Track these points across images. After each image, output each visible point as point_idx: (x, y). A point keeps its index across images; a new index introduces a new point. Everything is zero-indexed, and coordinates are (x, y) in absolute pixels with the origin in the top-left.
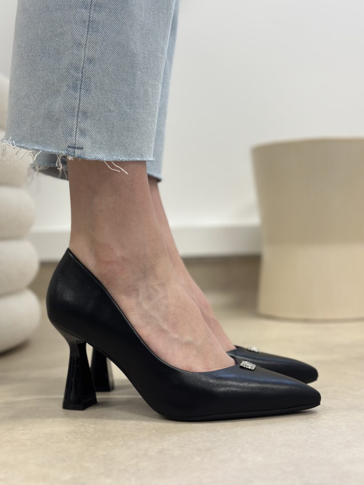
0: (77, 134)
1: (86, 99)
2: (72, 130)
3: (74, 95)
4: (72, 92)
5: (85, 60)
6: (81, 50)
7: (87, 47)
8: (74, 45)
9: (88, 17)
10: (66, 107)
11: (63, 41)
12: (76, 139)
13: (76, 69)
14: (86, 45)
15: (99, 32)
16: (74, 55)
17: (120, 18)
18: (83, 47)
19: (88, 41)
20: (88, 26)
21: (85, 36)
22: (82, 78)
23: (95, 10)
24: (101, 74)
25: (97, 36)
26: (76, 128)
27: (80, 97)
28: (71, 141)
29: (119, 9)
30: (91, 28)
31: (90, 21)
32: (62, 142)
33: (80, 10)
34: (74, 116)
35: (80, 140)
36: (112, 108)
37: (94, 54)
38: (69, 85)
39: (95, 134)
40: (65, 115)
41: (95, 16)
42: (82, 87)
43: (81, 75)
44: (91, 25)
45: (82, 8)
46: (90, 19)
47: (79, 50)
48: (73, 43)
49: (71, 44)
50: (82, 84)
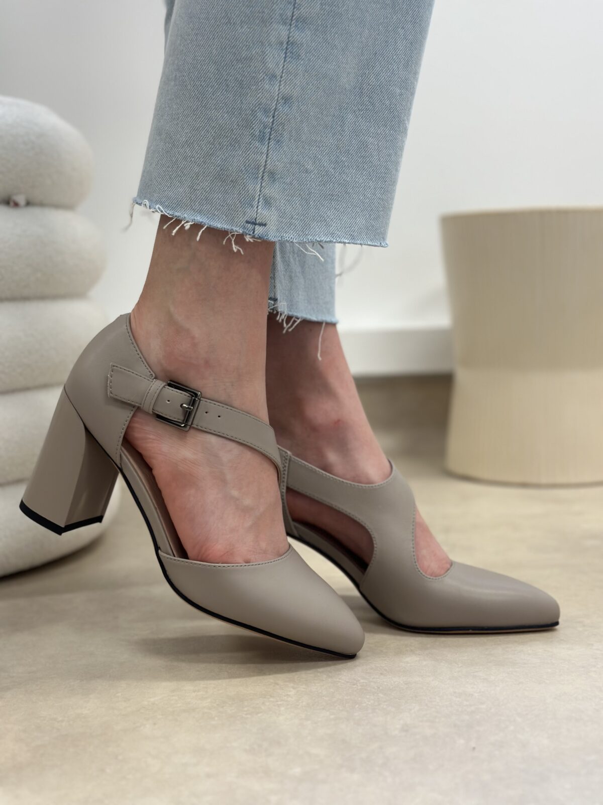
0: (260, 203)
1: (274, 155)
2: (254, 199)
3: (260, 149)
4: (257, 144)
5: (280, 98)
6: (274, 84)
7: (283, 80)
8: (265, 77)
9: (287, 38)
10: (247, 165)
11: (249, 70)
12: (258, 211)
13: (266, 111)
14: (281, 77)
15: (301, 59)
16: (264, 91)
17: (329, 39)
18: (277, 80)
19: (284, 71)
20: (286, 51)
21: (281, 63)
22: (272, 125)
23: (296, 26)
24: (299, 118)
25: (297, 66)
26: (259, 195)
27: (268, 151)
28: (251, 214)
29: (329, 26)
30: (290, 53)
31: (289, 43)
32: (238, 214)
33: (276, 27)
34: (257, 178)
35: (263, 213)
36: (309, 166)
37: (292, 90)
38: (254, 135)
39: (284, 204)
40: (245, 177)
41: (297, 35)
42: (271, 137)
43: (272, 120)
44: (291, 48)
45: (280, 23)
46: (290, 39)
47: (271, 85)
48: (264, 75)
49: (261, 75)
50: (273, 132)
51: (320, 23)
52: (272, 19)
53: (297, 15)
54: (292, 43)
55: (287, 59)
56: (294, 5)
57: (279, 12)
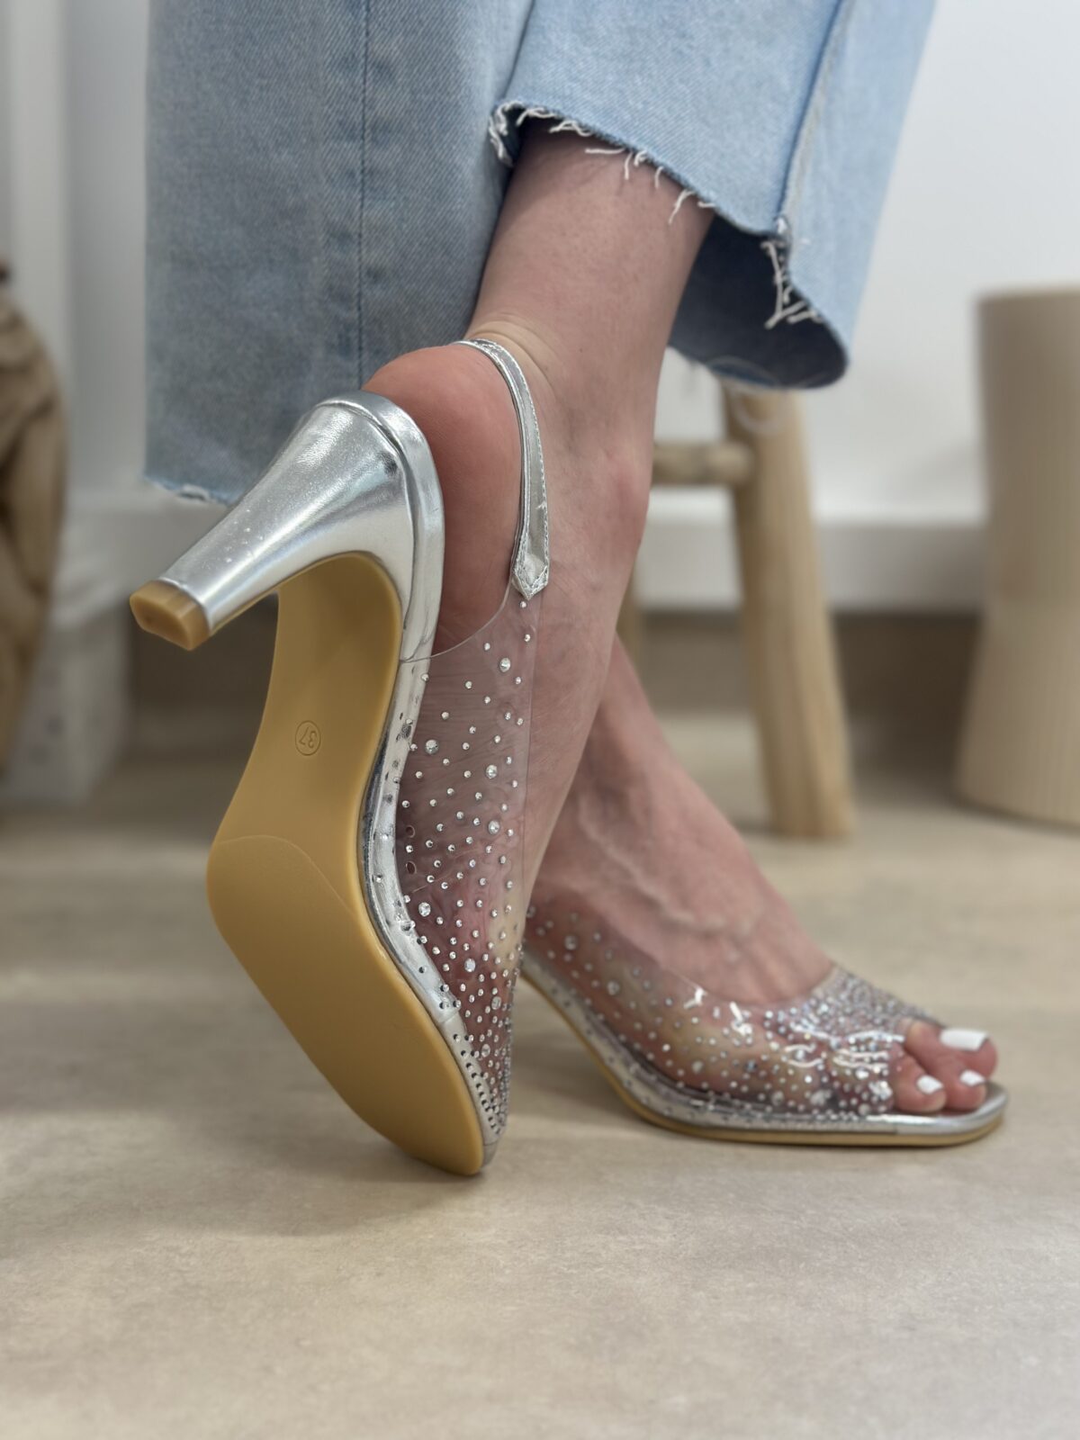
51: (417, 128)
52: (325, 133)
53: (370, 119)
54: (371, 173)
55: (366, 200)
56: (363, 101)
57: (336, 119)
